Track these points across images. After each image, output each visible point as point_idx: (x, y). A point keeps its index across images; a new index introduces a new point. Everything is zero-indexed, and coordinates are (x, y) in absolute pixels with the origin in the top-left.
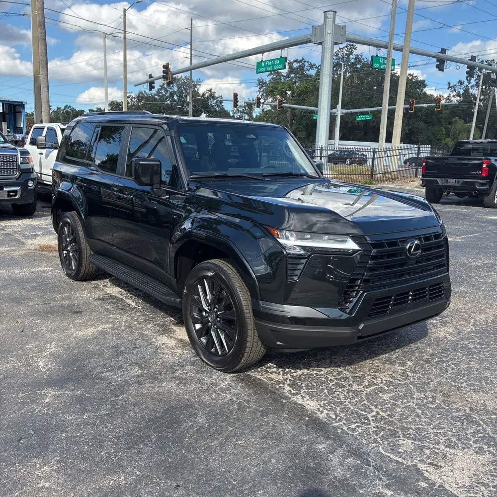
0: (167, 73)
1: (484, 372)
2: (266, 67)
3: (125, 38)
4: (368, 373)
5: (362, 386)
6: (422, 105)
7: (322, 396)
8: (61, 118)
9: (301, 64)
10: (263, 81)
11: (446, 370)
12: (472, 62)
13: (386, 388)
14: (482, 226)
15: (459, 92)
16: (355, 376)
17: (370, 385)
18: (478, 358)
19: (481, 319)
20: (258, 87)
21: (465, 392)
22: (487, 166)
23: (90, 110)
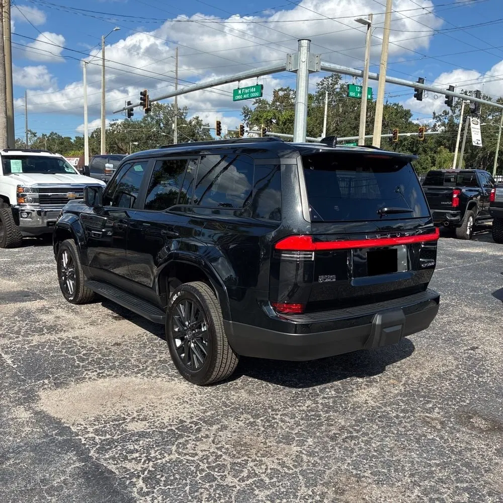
0: (144, 100)
1: (398, 453)
2: (243, 94)
3: (104, 66)
4: (254, 457)
5: (238, 479)
6: (406, 134)
7: (180, 495)
8: (46, 145)
9: (285, 92)
10: (248, 109)
11: (352, 451)
12: (450, 92)
13: (267, 481)
14: (449, 260)
15: (444, 121)
16: (235, 463)
17: (248, 477)
18: (396, 432)
19: (415, 376)
20: (244, 115)
21: (365, 484)
22: (458, 196)
23: (76, 137)
